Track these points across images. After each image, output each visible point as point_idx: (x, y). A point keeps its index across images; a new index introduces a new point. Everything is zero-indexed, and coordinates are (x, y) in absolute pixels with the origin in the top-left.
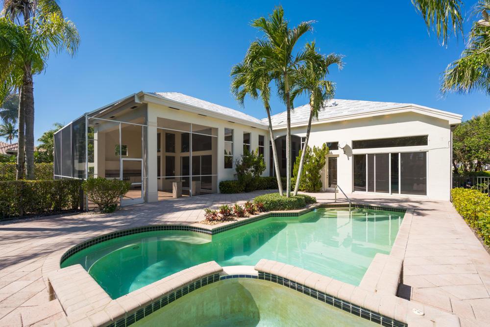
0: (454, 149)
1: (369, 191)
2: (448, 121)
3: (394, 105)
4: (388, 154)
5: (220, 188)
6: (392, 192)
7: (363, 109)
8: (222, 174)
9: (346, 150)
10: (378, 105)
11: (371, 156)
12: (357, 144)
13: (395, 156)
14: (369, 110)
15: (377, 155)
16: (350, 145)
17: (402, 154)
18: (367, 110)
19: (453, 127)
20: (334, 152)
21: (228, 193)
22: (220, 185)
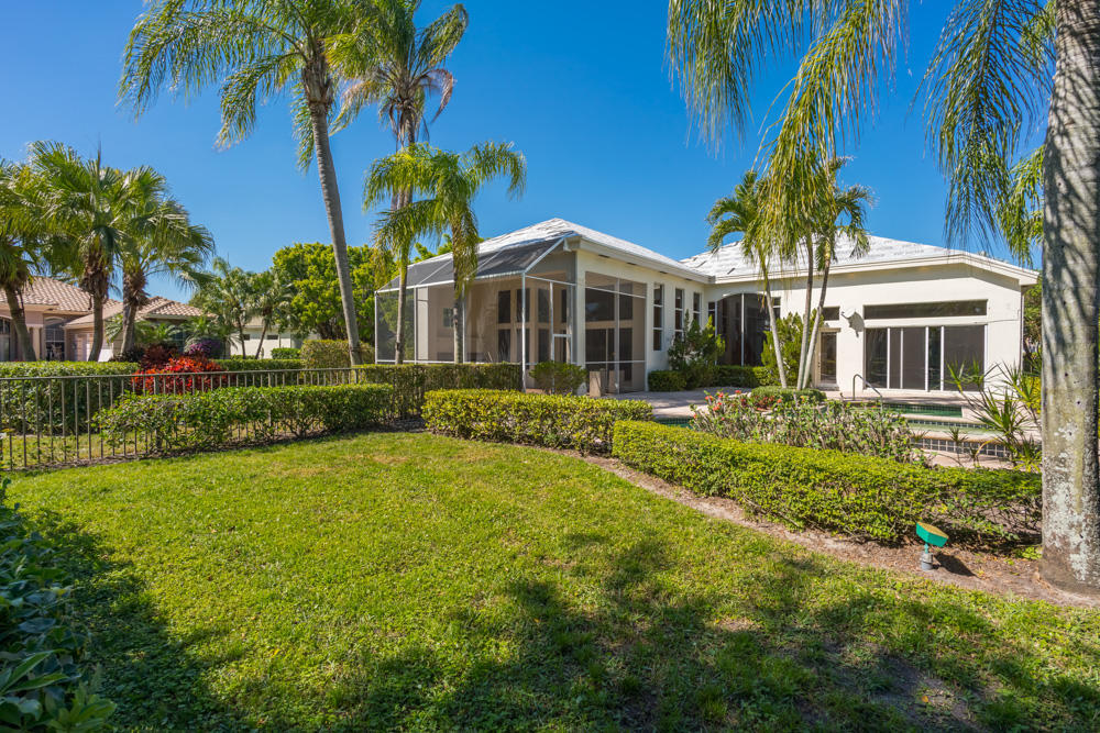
0: (1026, 319)
1: (891, 387)
2: (1018, 280)
3: (935, 250)
4: (923, 328)
5: (650, 383)
6: (930, 389)
7: (883, 255)
8: (652, 360)
9: (854, 321)
10: (909, 249)
11: (896, 331)
12: (872, 311)
13: (935, 331)
14: (893, 258)
15: (906, 329)
16: (861, 314)
17: (946, 328)
18: (889, 256)
19: (1024, 289)
20: (832, 324)
21: (663, 391)
22: (649, 378)
